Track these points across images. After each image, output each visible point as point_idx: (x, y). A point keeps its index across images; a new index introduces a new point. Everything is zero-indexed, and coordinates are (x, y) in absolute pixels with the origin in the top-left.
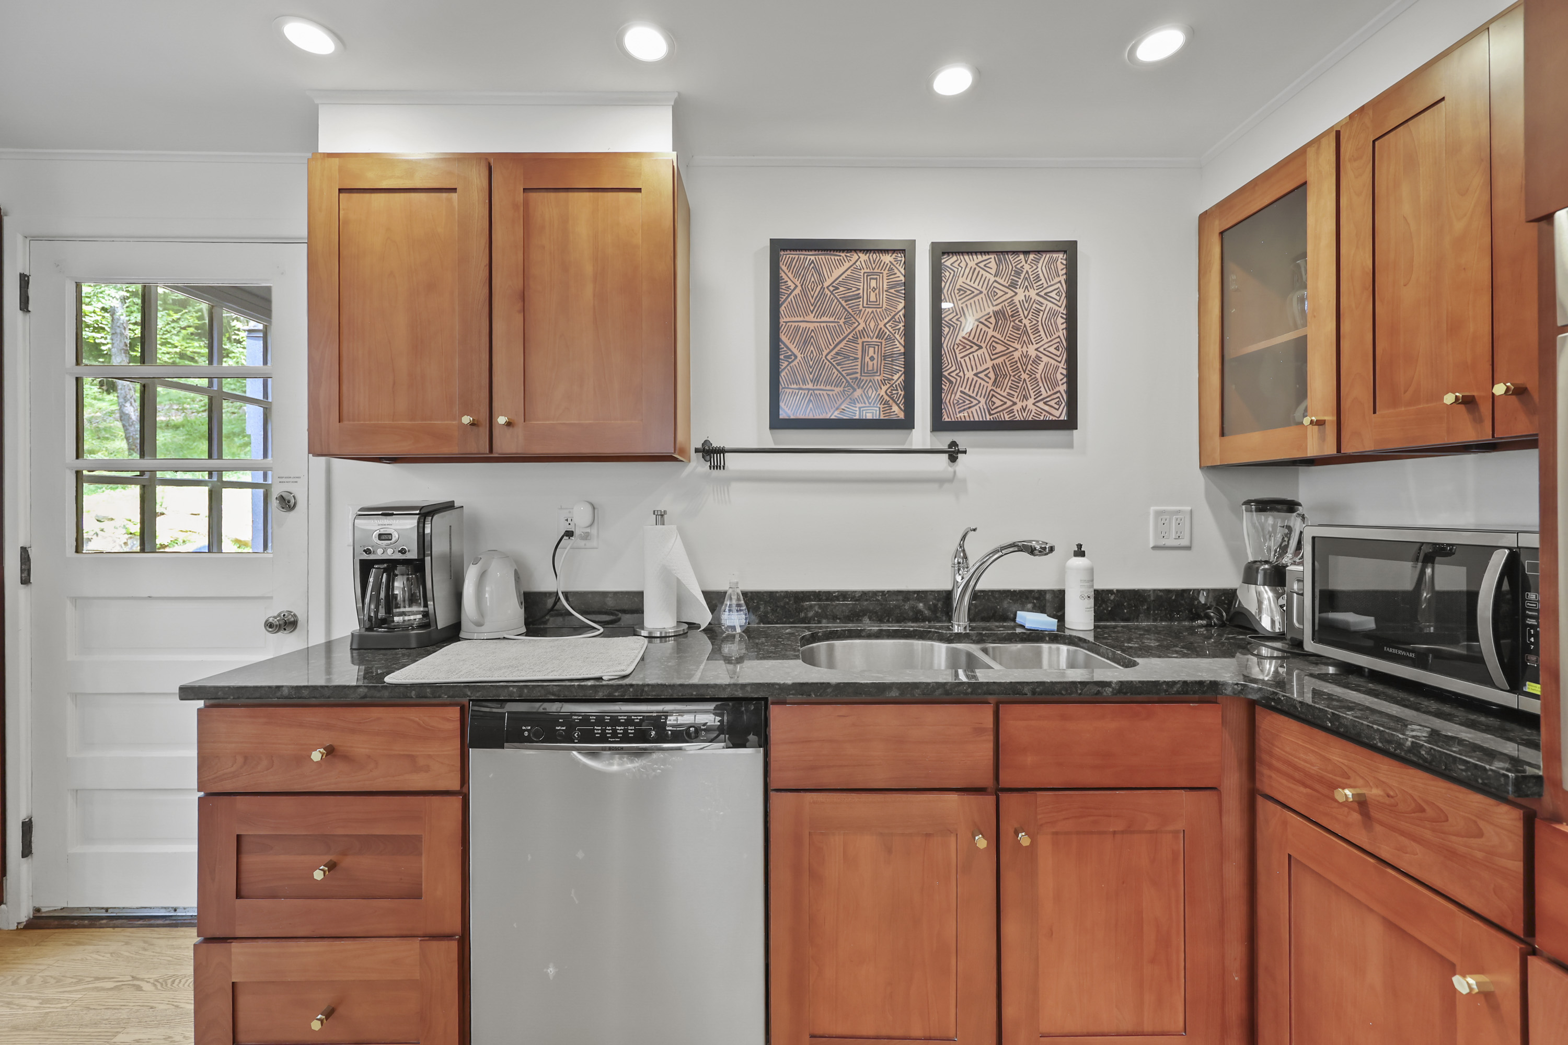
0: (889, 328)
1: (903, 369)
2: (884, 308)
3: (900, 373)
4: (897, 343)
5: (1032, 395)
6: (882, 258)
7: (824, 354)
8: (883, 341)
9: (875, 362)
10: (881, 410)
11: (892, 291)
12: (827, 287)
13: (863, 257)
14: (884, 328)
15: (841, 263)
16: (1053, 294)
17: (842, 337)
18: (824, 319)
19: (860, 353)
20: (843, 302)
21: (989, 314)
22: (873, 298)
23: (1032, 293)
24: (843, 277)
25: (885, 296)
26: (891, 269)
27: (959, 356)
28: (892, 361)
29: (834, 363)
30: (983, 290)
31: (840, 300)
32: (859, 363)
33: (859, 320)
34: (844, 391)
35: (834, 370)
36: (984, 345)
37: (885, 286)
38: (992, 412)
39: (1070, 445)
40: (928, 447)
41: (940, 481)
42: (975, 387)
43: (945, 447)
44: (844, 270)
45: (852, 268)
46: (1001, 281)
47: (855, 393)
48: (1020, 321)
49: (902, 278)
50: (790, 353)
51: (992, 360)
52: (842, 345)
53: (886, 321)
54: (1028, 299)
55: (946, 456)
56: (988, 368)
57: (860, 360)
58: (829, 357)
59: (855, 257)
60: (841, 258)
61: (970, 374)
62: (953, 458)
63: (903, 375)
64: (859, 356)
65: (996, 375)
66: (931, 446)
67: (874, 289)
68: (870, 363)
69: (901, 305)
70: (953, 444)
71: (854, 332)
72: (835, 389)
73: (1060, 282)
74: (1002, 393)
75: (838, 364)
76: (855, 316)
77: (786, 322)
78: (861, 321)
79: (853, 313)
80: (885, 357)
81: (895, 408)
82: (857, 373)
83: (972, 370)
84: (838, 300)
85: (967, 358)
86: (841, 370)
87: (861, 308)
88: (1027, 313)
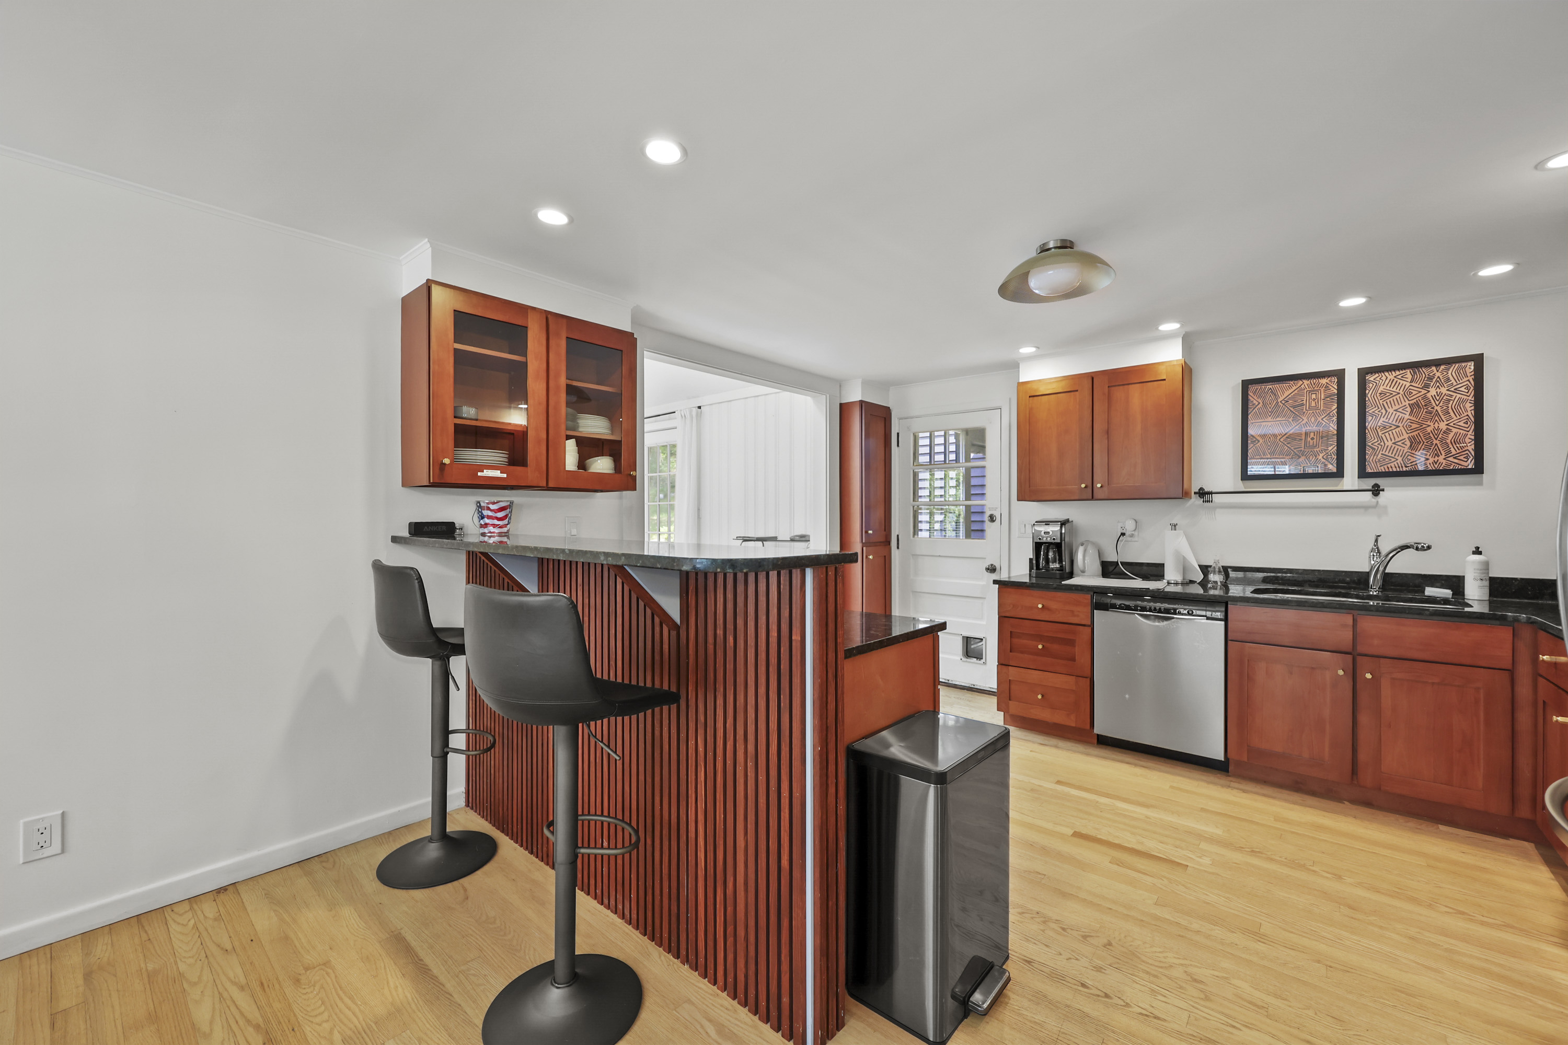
0: (1326, 421)
1: (1336, 444)
2: (1322, 409)
3: (1334, 446)
4: (1331, 428)
5: (1445, 453)
6: (1320, 381)
7: (1278, 438)
8: (1321, 428)
9: (1315, 440)
10: (1320, 467)
11: (1328, 399)
12: (1281, 402)
13: (1306, 382)
14: (1321, 421)
15: (1290, 387)
16: (1462, 389)
17: (1291, 428)
18: (1278, 419)
19: (1304, 436)
21: (1405, 406)
22: (1313, 404)
23: (1444, 390)
24: (1292, 394)
25: (1322, 402)
26: (1326, 387)
27: (1380, 433)
28: (1327, 439)
29: (1285, 443)
30: (1401, 392)
31: (1290, 408)
33: (1303, 418)
34: (1292, 458)
35: (1285, 447)
36: (1401, 425)
37: (1322, 397)
39: (1478, 484)
40: (1356, 488)
41: (1365, 508)
42: (1393, 450)
43: (1370, 488)
44: (1292, 391)
45: (1298, 389)
46: (1416, 385)
47: (1300, 459)
48: (1433, 408)
49: (1335, 391)
50: (1255, 439)
51: (1408, 434)
52: (1291, 433)
53: (1323, 417)
54: (1439, 394)
55: (1370, 493)
56: (1405, 439)
57: (1303, 441)
58: (1282, 440)
59: (1301, 383)
60: (1291, 384)
61: (1389, 443)
62: (1376, 494)
63: (1336, 447)
64: (1303, 438)
65: (1412, 443)
66: (1358, 487)
67: (1314, 400)
68: (1311, 442)
69: (1335, 407)
70: (1376, 486)
71: (1299, 425)
72: (1286, 457)
73: (1468, 380)
74: (1416, 453)
75: (1288, 443)
76: (1300, 415)
77: (1252, 423)
79: (1298, 414)
80: (1322, 437)
81: (1330, 466)
82: (1302, 448)
83: (1391, 440)
84: (1288, 408)
85: (1387, 434)
86: (1290, 446)
87: (1304, 410)
88: (1438, 402)
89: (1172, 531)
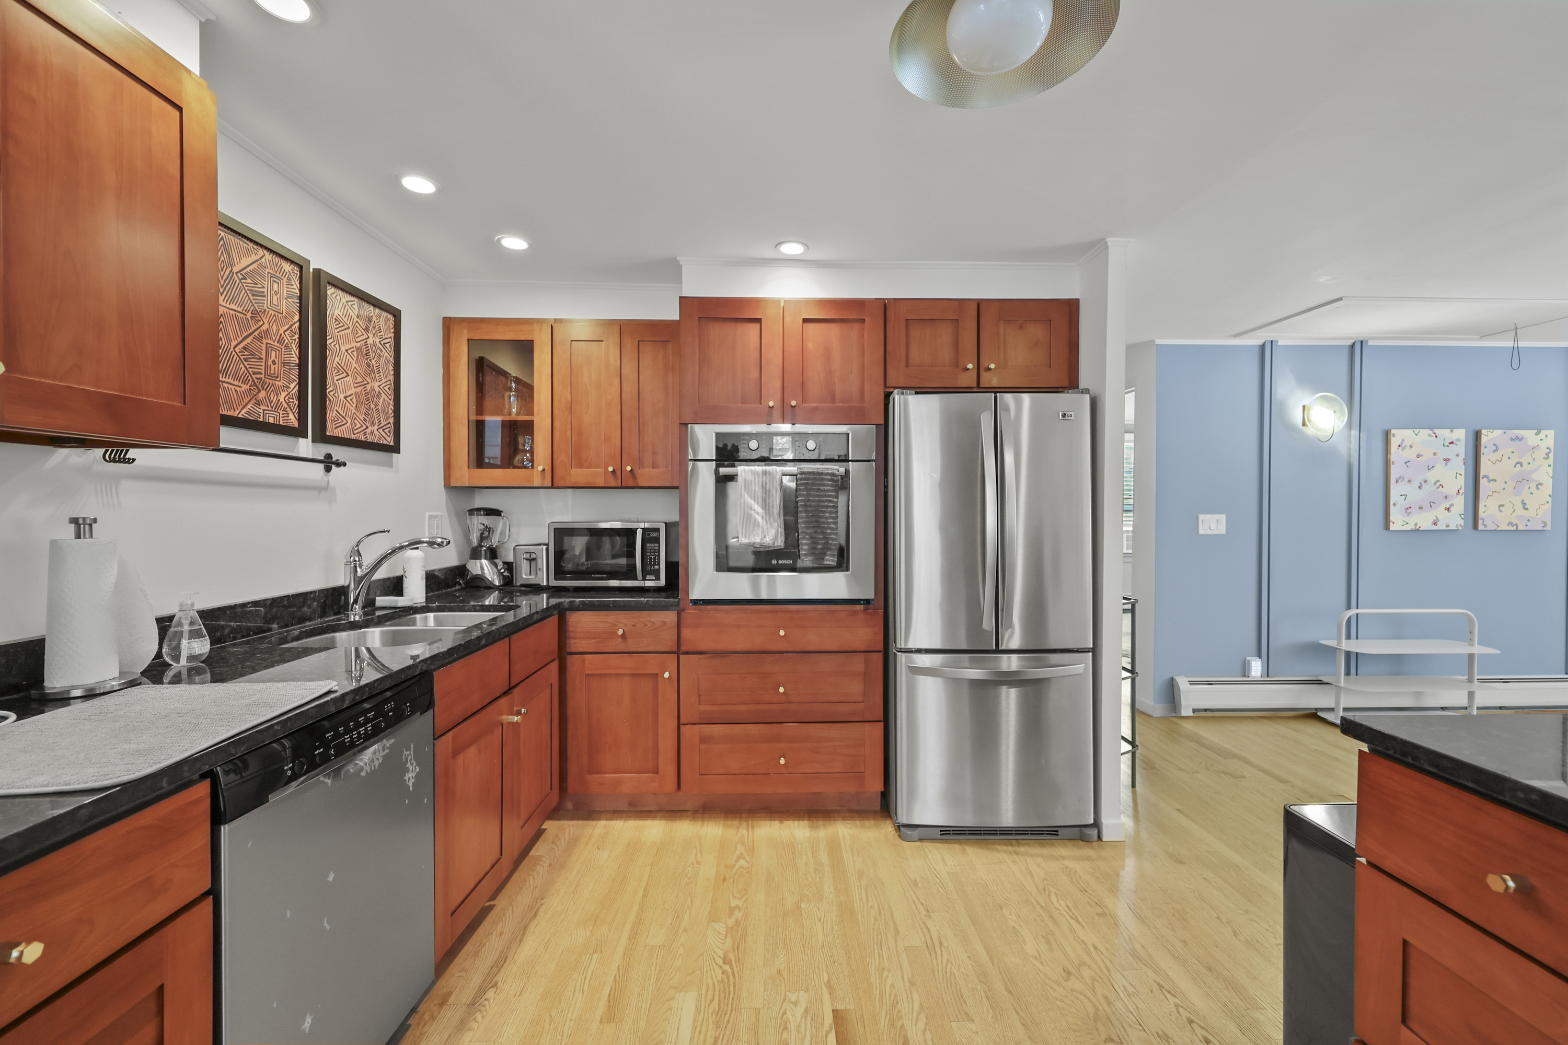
0: (288, 336)
1: (297, 380)
2: (284, 315)
3: (296, 383)
4: (293, 353)
5: (377, 422)
6: (283, 264)
7: (234, 344)
8: (283, 347)
9: (277, 365)
10: (281, 416)
11: (290, 300)
12: (237, 273)
13: (268, 256)
14: (283, 335)
15: (248, 253)
16: (387, 345)
17: (249, 332)
18: (232, 306)
19: (264, 353)
20: (250, 295)
21: (353, 348)
22: (275, 302)
23: (377, 340)
24: (251, 268)
25: (284, 303)
26: (289, 279)
27: (336, 378)
28: (290, 369)
29: (242, 357)
30: (350, 326)
31: (248, 292)
32: (263, 364)
33: (264, 319)
34: (250, 389)
35: (242, 365)
36: (350, 374)
37: (285, 294)
38: (355, 432)
39: (390, 465)
40: (310, 456)
41: (321, 489)
42: (344, 408)
43: (322, 458)
44: (251, 262)
45: (258, 263)
46: (361, 323)
47: (260, 394)
48: (370, 360)
49: (298, 292)
51: (355, 388)
52: (249, 340)
53: (285, 328)
54: (375, 345)
55: (321, 466)
56: (352, 394)
57: (264, 361)
58: (237, 350)
59: (261, 252)
60: (249, 247)
61: (342, 396)
62: (328, 469)
63: (297, 386)
64: (264, 357)
65: (357, 401)
66: (313, 456)
67: (276, 293)
68: (273, 367)
69: (297, 318)
70: (329, 456)
71: (259, 330)
72: (242, 385)
73: (391, 337)
74: (360, 416)
75: (246, 360)
76: (260, 313)
78: (266, 321)
79: (258, 310)
80: (284, 364)
81: (291, 416)
82: (261, 373)
83: (343, 393)
84: (246, 291)
85: (340, 381)
86: (248, 367)
87: (265, 307)
88: (374, 355)
89: (82, 540)
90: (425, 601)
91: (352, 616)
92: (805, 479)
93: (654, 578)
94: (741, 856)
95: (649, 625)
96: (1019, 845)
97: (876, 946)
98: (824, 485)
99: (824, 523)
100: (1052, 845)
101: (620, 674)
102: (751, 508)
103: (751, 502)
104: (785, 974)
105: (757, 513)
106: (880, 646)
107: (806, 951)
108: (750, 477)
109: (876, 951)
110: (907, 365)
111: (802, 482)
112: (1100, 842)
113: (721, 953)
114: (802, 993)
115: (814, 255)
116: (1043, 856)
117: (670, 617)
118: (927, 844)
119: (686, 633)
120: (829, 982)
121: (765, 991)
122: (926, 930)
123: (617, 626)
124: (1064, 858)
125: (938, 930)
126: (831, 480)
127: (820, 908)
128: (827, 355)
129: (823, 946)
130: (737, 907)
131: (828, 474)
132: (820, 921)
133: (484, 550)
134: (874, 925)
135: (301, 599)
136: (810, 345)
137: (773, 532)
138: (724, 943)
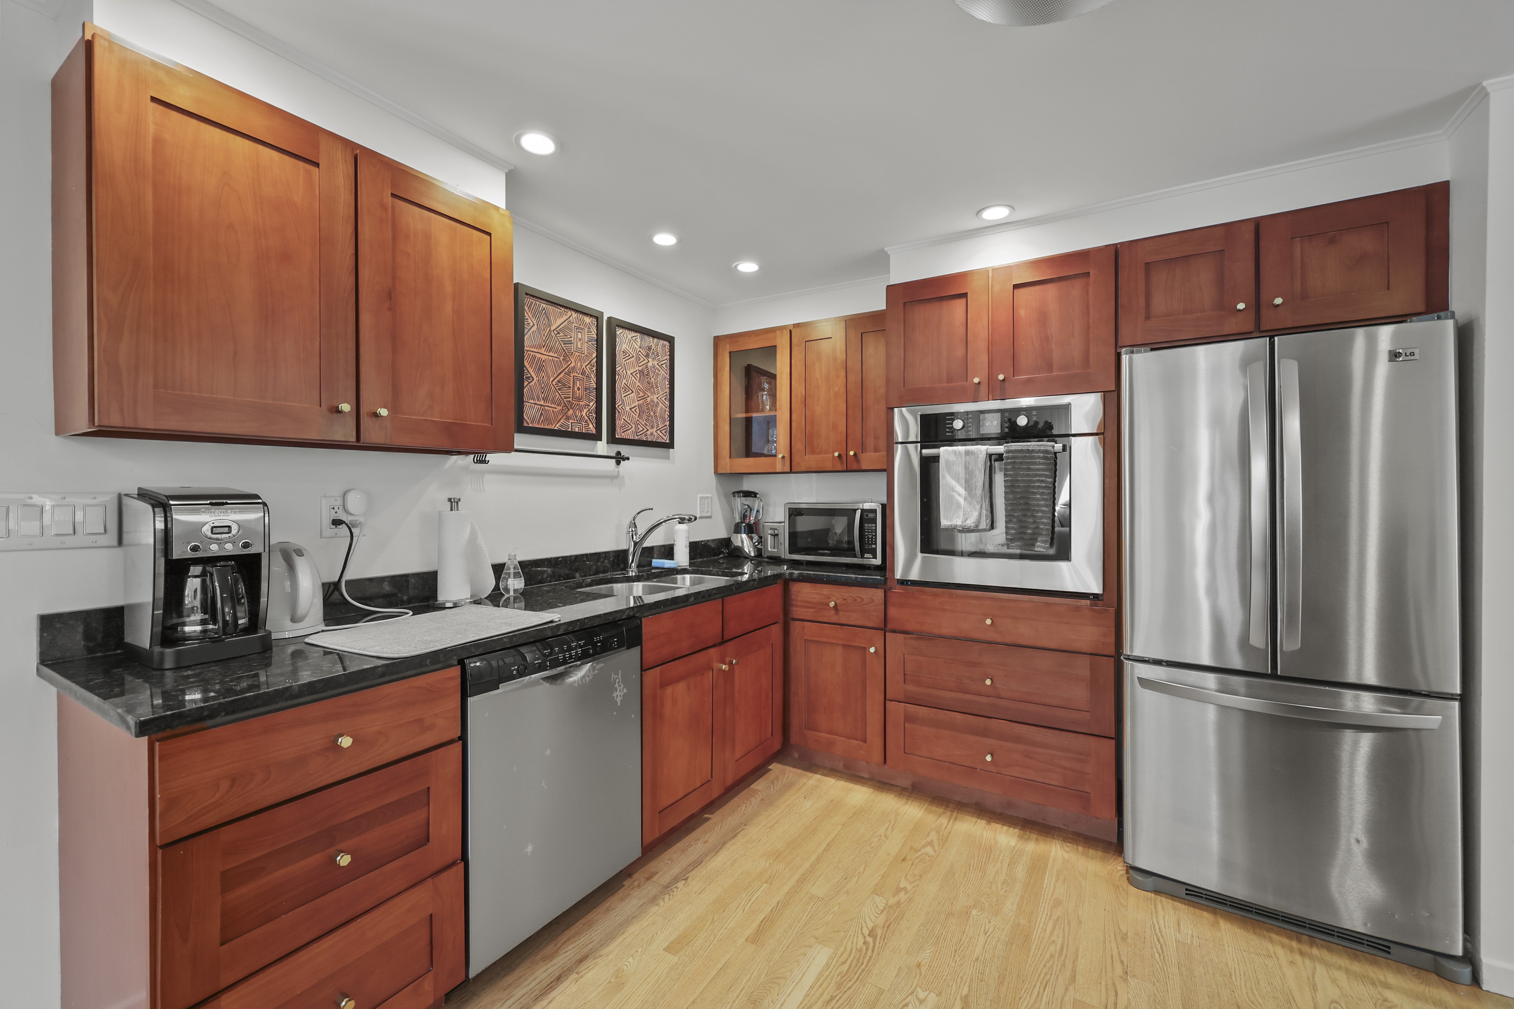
0: (588, 369)
1: (595, 399)
2: (585, 354)
3: (594, 402)
4: (592, 380)
5: (655, 425)
6: (585, 319)
7: (551, 380)
8: (585, 377)
9: (580, 391)
10: (584, 426)
11: (590, 343)
12: (553, 331)
13: (575, 315)
14: (585, 369)
15: (561, 315)
16: (664, 366)
17: (562, 370)
18: (551, 354)
19: (572, 383)
20: (562, 344)
21: (636, 371)
22: (579, 346)
23: (656, 363)
24: (563, 325)
25: (586, 346)
26: (589, 328)
27: (623, 395)
28: (589, 392)
29: (557, 388)
30: (634, 355)
31: (561, 342)
32: (571, 391)
33: (571, 359)
34: (563, 409)
35: (557, 393)
36: (634, 391)
37: (586, 339)
38: (638, 434)
39: (668, 458)
40: (605, 454)
41: (613, 477)
42: (630, 417)
43: (614, 455)
44: (563, 321)
45: (568, 321)
46: (642, 352)
47: (569, 412)
48: (650, 379)
49: (595, 336)
50: (529, 375)
51: (638, 401)
52: (561, 376)
53: (586, 364)
54: (654, 366)
55: (614, 461)
56: (636, 406)
57: (572, 388)
58: (554, 383)
59: (569, 313)
60: (561, 311)
61: (628, 408)
62: (618, 463)
63: (595, 404)
64: (571, 386)
65: (640, 411)
66: (607, 454)
67: (580, 340)
68: (578, 392)
69: (595, 355)
70: (619, 453)
71: (568, 368)
72: (557, 407)
73: (667, 359)
74: (642, 422)
75: (559, 389)
76: (569, 356)
77: (527, 351)
78: (573, 361)
79: (568, 354)
80: (586, 389)
81: (591, 426)
82: (570, 398)
83: (629, 406)
84: (559, 342)
85: (626, 397)
86: (561, 394)
87: (573, 351)
88: (653, 374)
89: (453, 512)
90: (688, 564)
91: (631, 572)
92: (1012, 458)
93: (872, 557)
94: (930, 843)
95: (858, 600)
96: (1312, 944)
97: (1038, 984)
98: (1035, 463)
99: (1034, 505)
100: (1374, 963)
101: (833, 643)
102: (953, 489)
103: (953, 483)
104: (924, 969)
105: (960, 495)
106: (1111, 650)
107: (956, 957)
108: (952, 458)
109: (1037, 989)
110: (1148, 317)
111: (1009, 461)
112: (1476, 989)
113: (870, 925)
114: (933, 995)
115: (1023, 214)
116: (1347, 971)
117: (879, 594)
118: (1164, 899)
119: (893, 612)
120: (966, 996)
121: (896, 976)
122: (1113, 993)
123: (830, 598)
124: (1387, 986)
125: (1129, 1000)
126: (1044, 458)
127: (992, 921)
128: (1043, 318)
129: (977, 959)
130: (905, 889)
131: (1039, 451)
132: (986, 933)
133: (744, 526)
134: (1048, 961)
135: (596, 557)
136: (1022, 312)
137: (975, 514)
138: (877, 917)
